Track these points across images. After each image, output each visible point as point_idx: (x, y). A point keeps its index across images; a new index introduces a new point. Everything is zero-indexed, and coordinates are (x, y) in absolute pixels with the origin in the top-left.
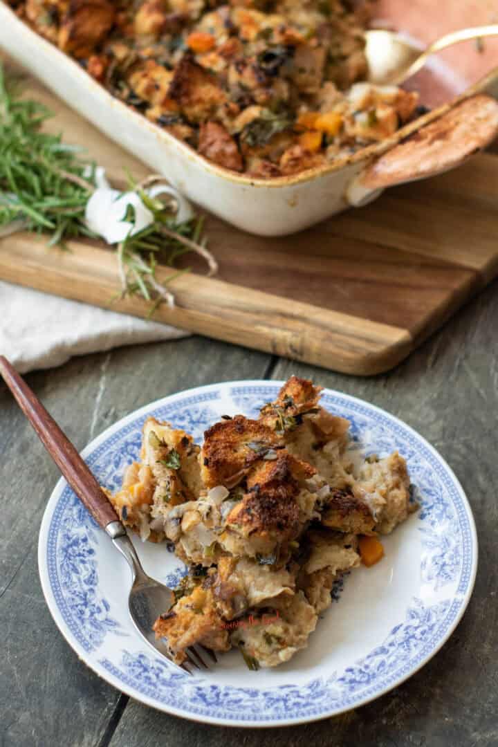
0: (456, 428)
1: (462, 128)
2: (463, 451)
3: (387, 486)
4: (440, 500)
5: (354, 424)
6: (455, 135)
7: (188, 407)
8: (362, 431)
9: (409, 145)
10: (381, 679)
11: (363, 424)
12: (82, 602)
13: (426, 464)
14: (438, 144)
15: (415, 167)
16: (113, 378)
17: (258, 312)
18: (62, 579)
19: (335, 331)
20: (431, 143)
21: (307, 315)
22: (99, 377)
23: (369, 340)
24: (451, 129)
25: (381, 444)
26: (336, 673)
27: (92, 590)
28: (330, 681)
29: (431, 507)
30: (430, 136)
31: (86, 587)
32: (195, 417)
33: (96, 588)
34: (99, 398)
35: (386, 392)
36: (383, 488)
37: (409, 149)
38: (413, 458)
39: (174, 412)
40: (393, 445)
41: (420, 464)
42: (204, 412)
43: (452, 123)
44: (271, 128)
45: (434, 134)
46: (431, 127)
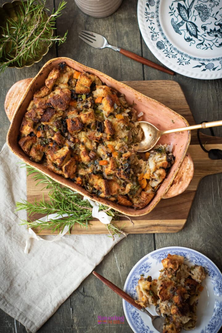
0: (206, 238)
1: (185, 174)
2: (210, 245)
3: (200, 276)
4: (212, 270)
5: (183, 254)
6: (184, 178)
7: (143, 264)
8: (186, 255)
9: (174, 186)
10: (217, 327)
11: (186, 254)
12: (143, 330)
13: (205, 261)
14: (181, 183)
15: (177, 193)
16: (117, 254)
17: (147, 227)
18: (136, 326)
19: (168, 226)
20: (179, 183)
21: (159, 223)
22: (114, 255)
23: (178, 226)
24: (182, 176)
25: (192, 258)
26: (206, 327)
27: (143, 325)
28: (206, 330)
29: (210, 273)
30: (178, 181)
31: (142, 325)
32: (145, 266)
33: (144, 324)
34: (117, 262)
35: (185, 233)
36: (199, 277)
37: (174, 187)
38: (201, 260)
39: (140, 267)
40: (195, 257)
41: (204, 261)
42: (147, 264)
43: (182, 174)
44: (135, 190)
45: (179, 179)
46: (177, 177)
